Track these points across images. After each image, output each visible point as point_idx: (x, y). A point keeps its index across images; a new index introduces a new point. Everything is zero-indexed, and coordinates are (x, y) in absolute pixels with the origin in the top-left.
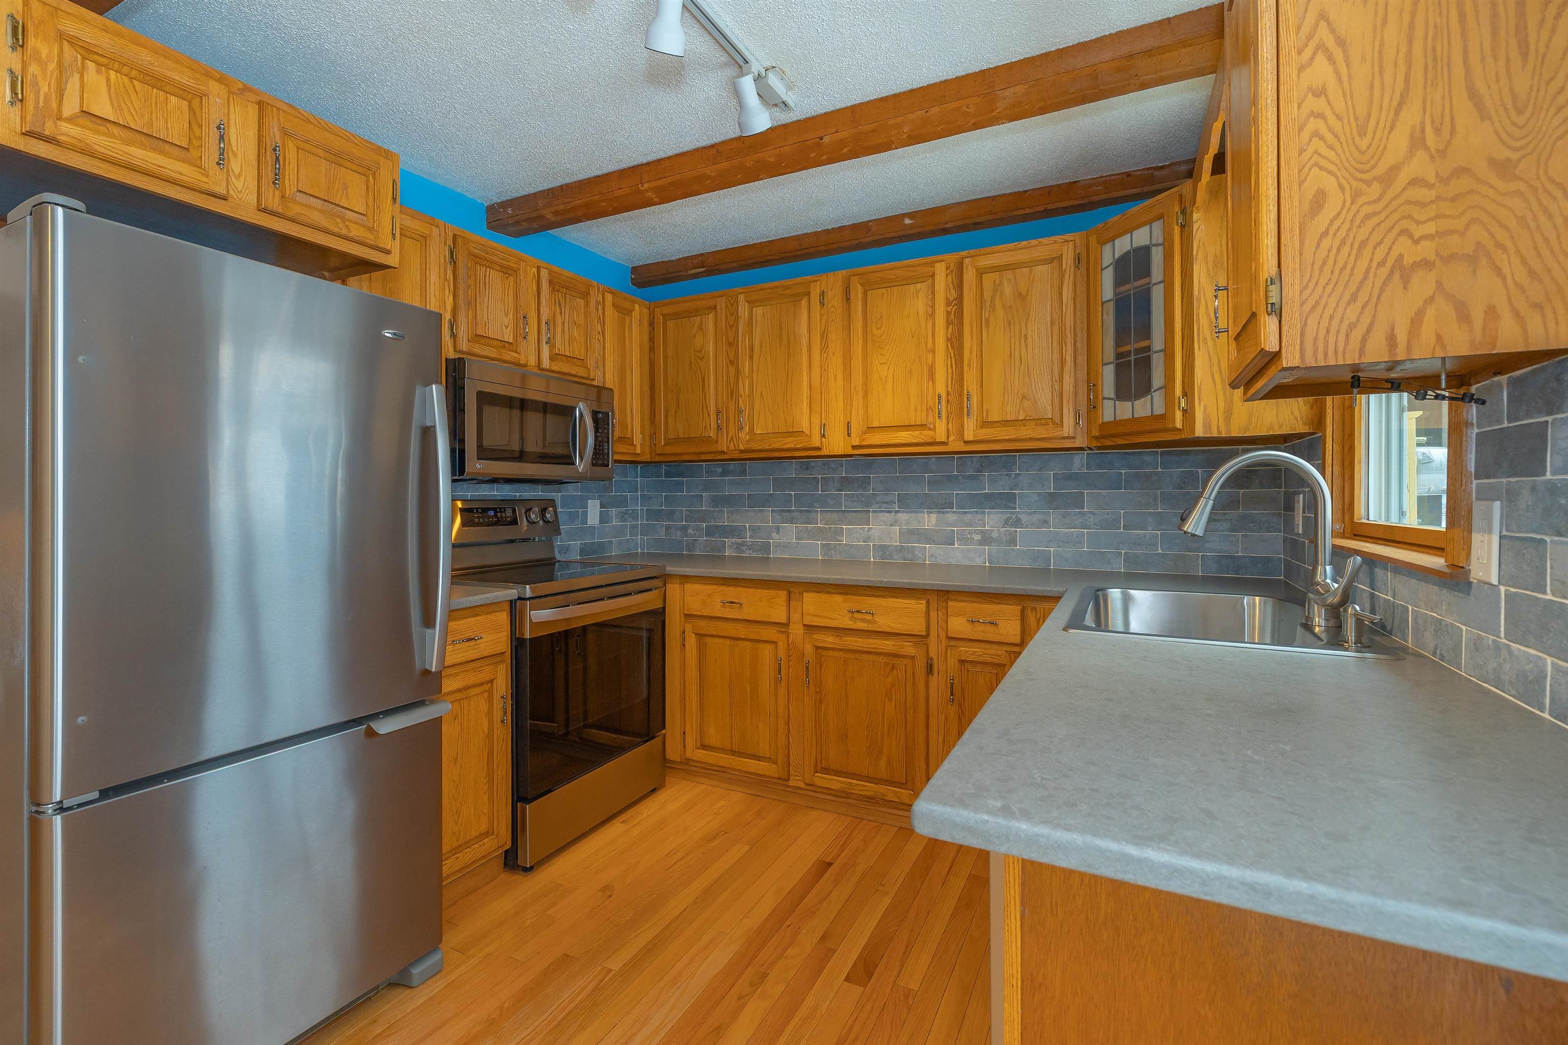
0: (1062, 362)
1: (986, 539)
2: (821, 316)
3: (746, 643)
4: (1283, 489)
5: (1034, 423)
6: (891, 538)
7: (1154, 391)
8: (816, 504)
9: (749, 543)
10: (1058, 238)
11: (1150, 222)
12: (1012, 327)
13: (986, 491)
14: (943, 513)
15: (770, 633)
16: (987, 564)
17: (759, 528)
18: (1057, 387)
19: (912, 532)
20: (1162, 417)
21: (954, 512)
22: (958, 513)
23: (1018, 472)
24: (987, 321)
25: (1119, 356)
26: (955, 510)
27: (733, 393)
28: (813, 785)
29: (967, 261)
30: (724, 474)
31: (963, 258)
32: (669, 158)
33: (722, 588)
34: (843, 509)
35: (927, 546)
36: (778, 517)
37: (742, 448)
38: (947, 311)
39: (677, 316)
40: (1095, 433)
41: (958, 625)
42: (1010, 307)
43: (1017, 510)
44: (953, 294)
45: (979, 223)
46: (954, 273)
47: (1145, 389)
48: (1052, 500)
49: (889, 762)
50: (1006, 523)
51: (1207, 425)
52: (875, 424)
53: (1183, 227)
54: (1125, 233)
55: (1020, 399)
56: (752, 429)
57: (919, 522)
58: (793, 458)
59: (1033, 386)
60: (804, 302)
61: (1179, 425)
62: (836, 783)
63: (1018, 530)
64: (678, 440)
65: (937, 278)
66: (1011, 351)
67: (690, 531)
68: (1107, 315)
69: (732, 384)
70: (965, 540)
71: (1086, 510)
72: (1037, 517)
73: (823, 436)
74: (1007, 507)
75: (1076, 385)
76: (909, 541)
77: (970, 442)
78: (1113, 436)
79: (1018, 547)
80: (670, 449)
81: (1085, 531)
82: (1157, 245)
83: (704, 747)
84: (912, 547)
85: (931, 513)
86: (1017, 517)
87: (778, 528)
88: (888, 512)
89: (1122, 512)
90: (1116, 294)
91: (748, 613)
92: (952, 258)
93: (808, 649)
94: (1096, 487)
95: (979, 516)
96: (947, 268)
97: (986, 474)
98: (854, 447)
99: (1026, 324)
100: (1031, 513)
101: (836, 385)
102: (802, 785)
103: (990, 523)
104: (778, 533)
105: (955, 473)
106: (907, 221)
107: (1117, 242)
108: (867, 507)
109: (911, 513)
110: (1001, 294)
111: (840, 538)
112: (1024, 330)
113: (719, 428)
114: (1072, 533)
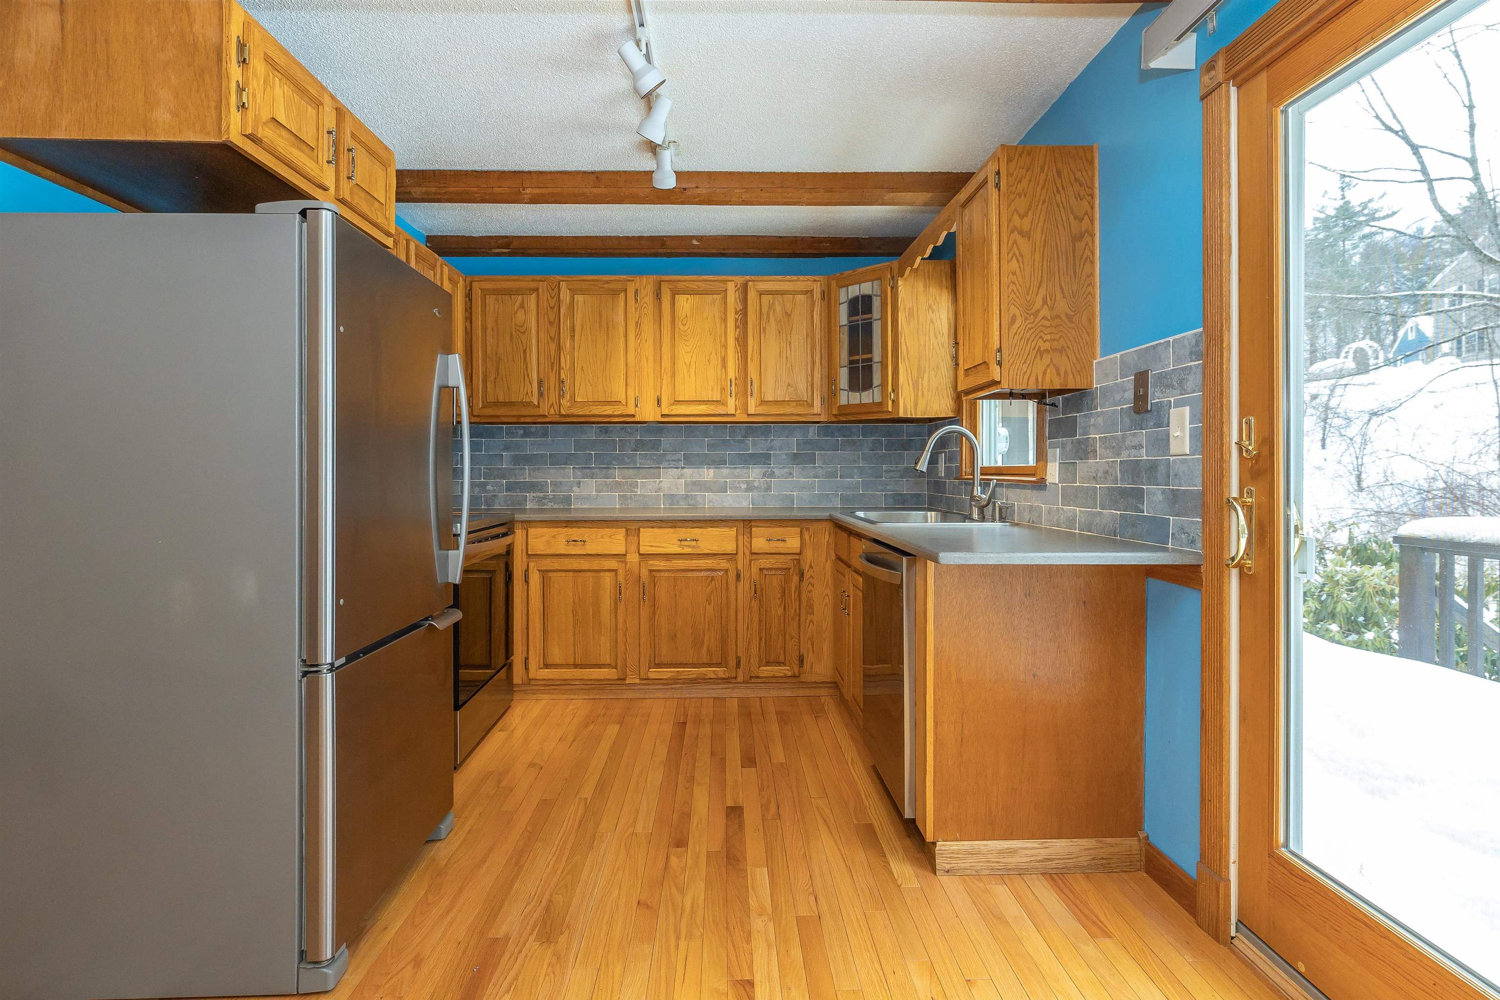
0: (813, 362)
1: (750, 488)
2: (636, 309)
3: (589, 574)
5: (794, 404)
6: (678, 489)
7: (874, 387)
8: (614, 462)
9: (550, 497)
10: (811, 277)
11: (872, 281)
12: (781, 335)
13: (750, 452)
14: (719, 468)
15: (612, 564)
16: (752, 504)
17: (561, 483)
18: (810, 379)
19: (694, 483)
20: (880, 404)
21: (727, 467)
22: (730, 468)
23: (773, 438)
24: (764, 329)
25: (851, 362)
27: (555, 364)
28: (648, 679)
29: (750, 283)
30: (526, 434)
31: (747, 282)
32: (551, 173)
33: (566, 529)
34: (638, 466)
35: (707, 494)
36: (579, 473)
37: (563, 412)
38: (736, 319)
39: (497, 292)
40: (835, 412)
41: (759, 543)
42: (780, 321)
43: (772, 465)
44: (740, 307)
46: (741, 291)
47: (868, 385)
48: (795, 458)
49: (708, 650)
50: (764, 475)
51: (905, 411)
52: (680, 398)
53: (892, 288)
54: (857, 283)
55: (787, 386)
56: (573, 397)
57: (700, 475)
58: (594, 423)
59: (795, 377)
60: (622, 295)
61: (890, 409)
62: (666, 673)
63: (773, 480)
64: (497, 404)
65: (729, 293)
66: (780, 351)
67: (489, 487)
68: (843, 334)
69: (552, 357)
70: (735, 489)
71: (817, 465)
72: (785, 470)
73: (637, 406)
74: (765, 464)
75: (821, 379)
76: (692, 490)
77: (752, 415)
78: (847, 414)
79: (773, 493)
80: (489, 411)
81: (817, 480)
82: (876, 296)
83: (546, 666)
84: (695, 495)
85: (710, 468)
86: (772, 470)
87: (579, 484)
88: (676, 468)
89: (839, 466)
90: (850, 322)
91: (590, 549)
92: (740, 279)
93: (644, 573)
94: (824, 450)
95: (745, 471)
96: (736, 287)
97: (750, 439)
98: (662, 416)
99: (790, 334)
100: (781, 468)
101: (648, 367)
102: (637, 681)
103: (753, 476)
104: (579, 487)
105: (728, 438)
106: (695, 242)
107: (850, 288)
108: (658, 464)
109: (694, 468)
110: (774, 310)
111: (636, 490)
112: (789, 339)
113: (541, 394)
114: (808, 482)
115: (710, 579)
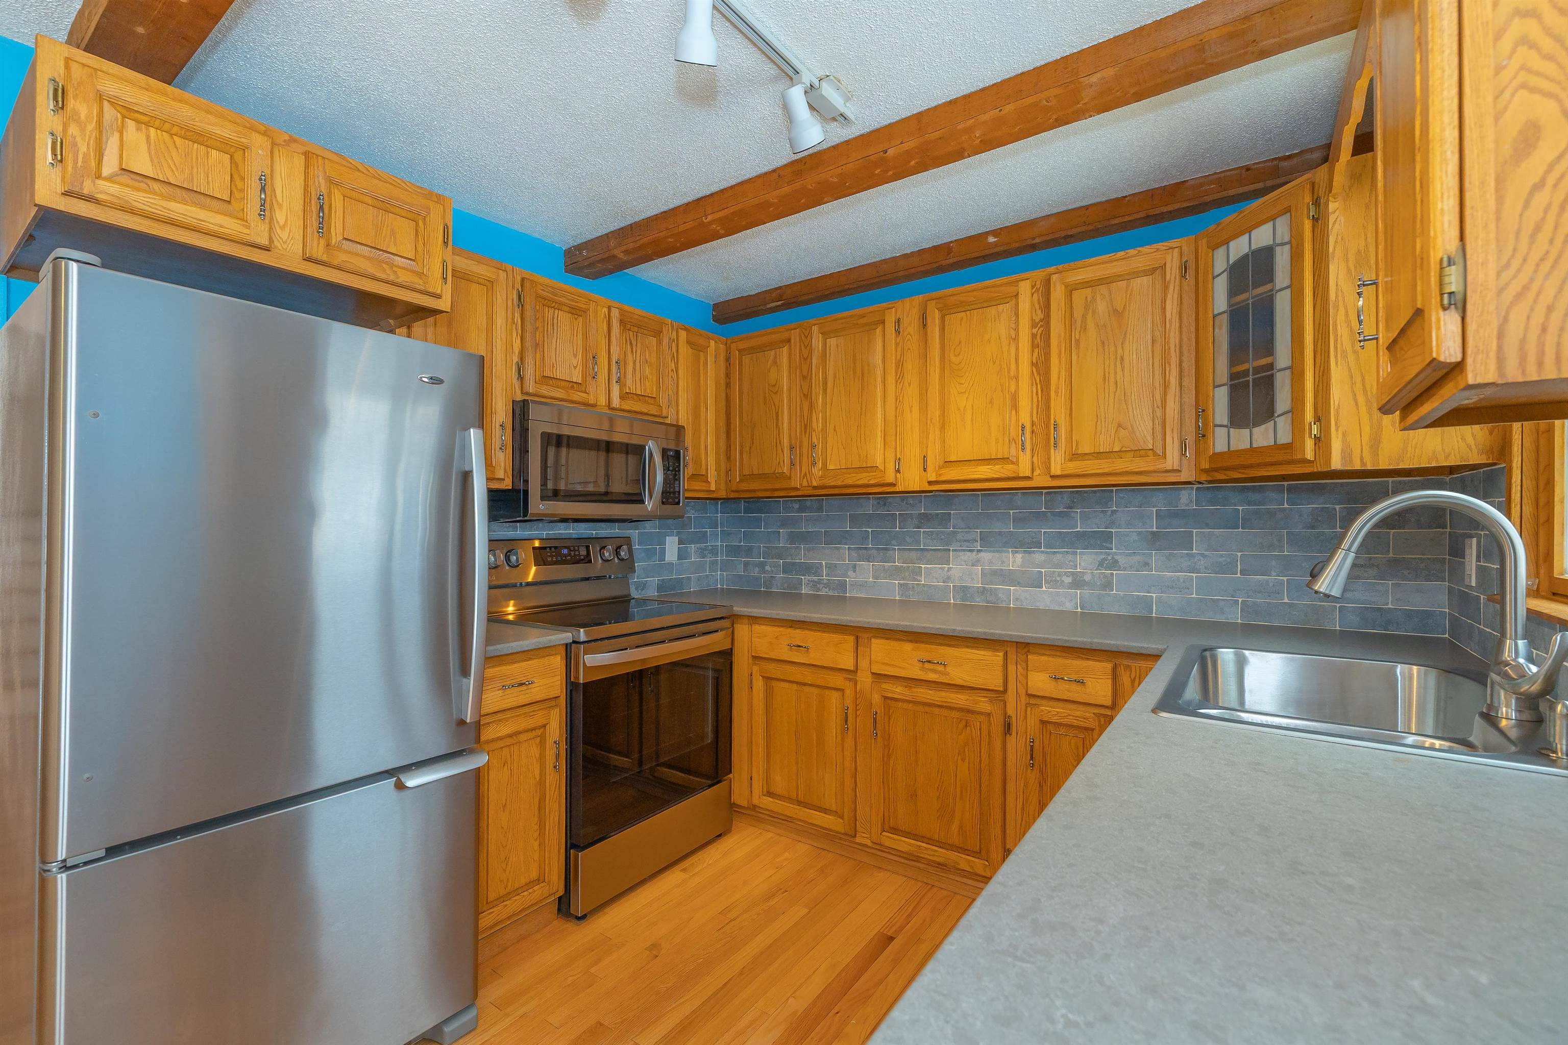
0: (1166, 386)
1: (1077, 583)
2: (897, 345)
3: (812, 689)
4: (1448, 530)
5: (1131, 454)
6: (972, 579)
7: (1279, 416)
8: (893, 542)
9: (825, 581)
10: (1161, 246)
12: (1106, 347)
13: (1078, 529)
14: (1030, 553)
15: (837, 680)
16: (1079, 610)
17: (835, 565)
18: (1159, 413)
19: (994, 573)
20: (1288, 447)
21: (1043, 552)
22: (1047, 553)
23: (1115, 508)
24: (1078, 342)
25: (1233, 376)
26: (1043, 549)
27: (807, 427)
28: (880, 845)
29: (1054, 278)
30: (800, 510)
31: (1050, 275)
32: (732, 187)
33: (789, 630)
34: (922, 547)
35: (1012, 588)
36: (854, 554)
37: (816, 483)
38: (1032, 334)
40: (1205, 465)
41: (1039, 682)
42: (1105, 326)
43: (1114, 550)
44: (1040, 315)
45: (1071, 236)
46: (1040, 291)
47: (1268, 413)
48: (1155, 540)
49: (961, 827)
50: (1101, 564)
51: (1347, 454)
52: (953, 458)
54: (1242, 234)
55: (1116, 427)
56: (825, 464)
57: (1003, 562)
58: (870, 494)
59: (1131, 413)
60: (879, 330)
61: (1310, 455)
62: (904, 844)
63: (1115, 572)
64: (753, 477)
65: (1021, 298)
66: (1105, 374)
67: (768, 568)
68: (1220, 328)
69: (806, 418)
70: (1054, 582)
71: (1194, 551)
72: (1136, 558)
73: (898, 471)
74: (1102, 547)
75: (1182, 411)
76: (992, 583)
77: (1058, 476)
78: (1227, 469)
79: (1114, 592)
80: (745, 486)
81: (1194, 575)
82: (1282, 244)
83: (771, 794)
84: (995, 588)
85: (1017, 552)
86: (1113, 558)
87: (855, 567)
88: (970, 551)
89: (1239, 554)
90: (1230, 305)
91: (813, 657)
92: (1038, 275)
93: (876, 698)
94: (1208, 526)
95: (1070, 557)
96: (1033, 287)
97: (1079, 511)
98: (930, 483)
99: (1122, 344)
100: (1129, 555)
101: (912, 417)
102: (869, 844)
103: (1083, 564)
104: (854, 571)
105: (1043, 510)
106: (991, 239)
107: (1230, 244)
108: (947, 545)
109: (994, 552)
110: (1094, 312)
111: (919, 578)
112: (1120, 351)
113: (792, 464)
114: (1178, 578)
115: (963, 723)
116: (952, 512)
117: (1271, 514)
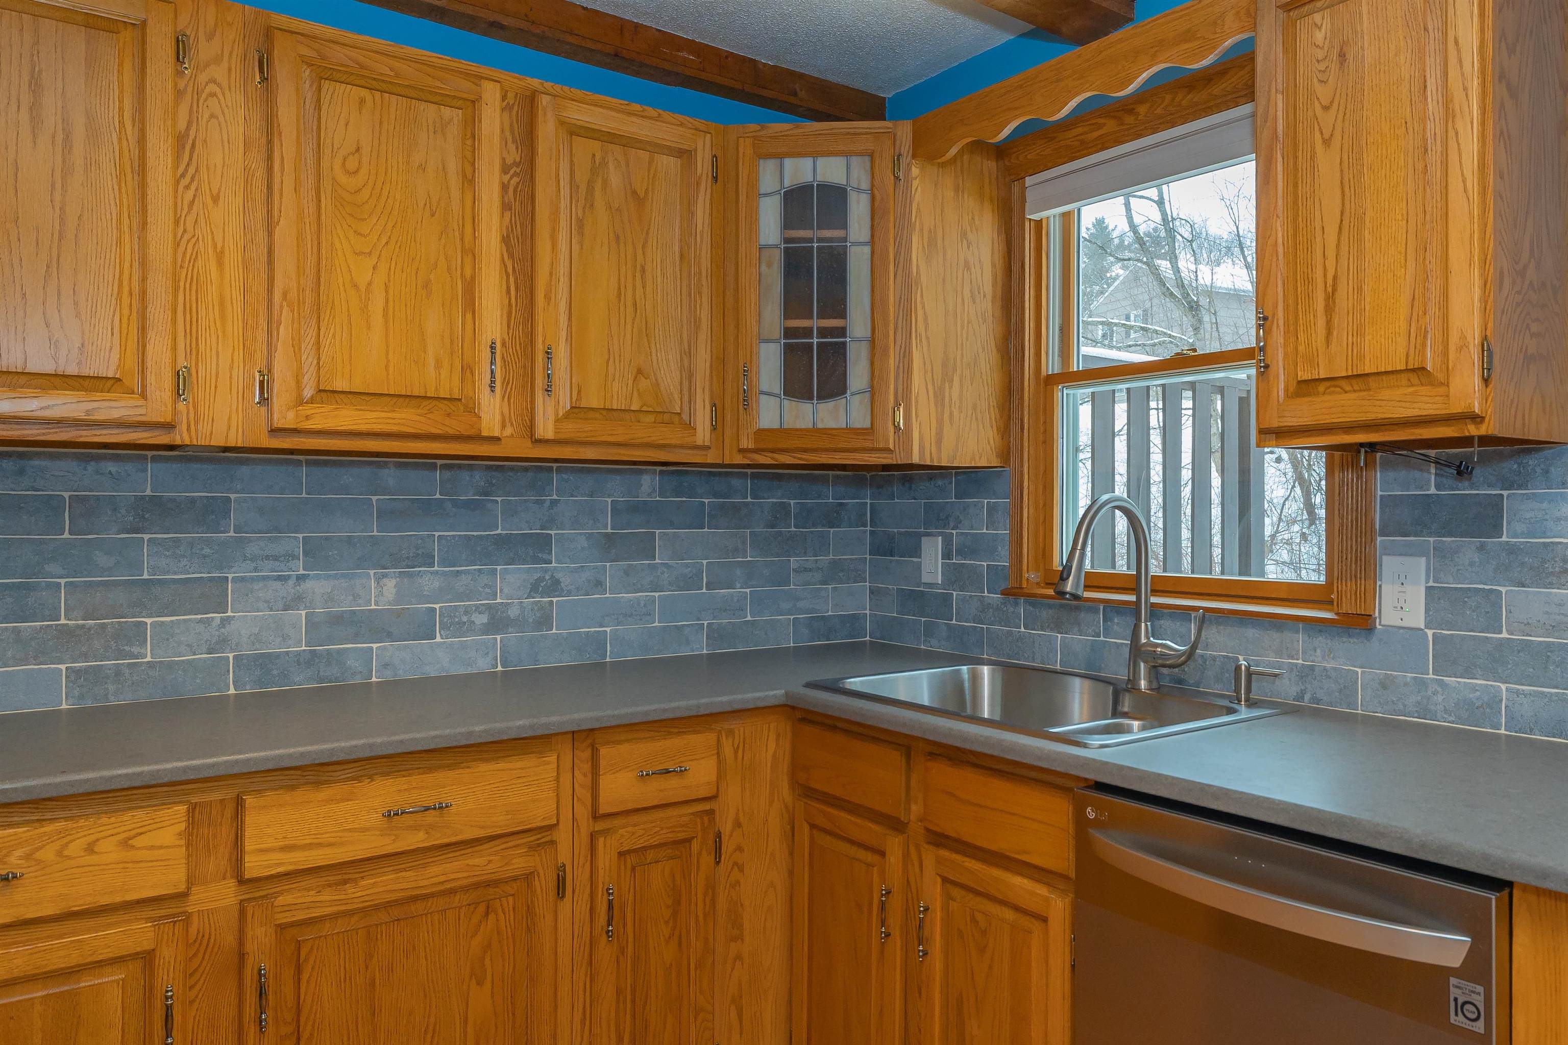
1: (498, 622)
4: (868, 528)
5: (650, 418)
6: (285, 637)
7: (852, 394)
8: (50, 568)
10: (686, 119)
11: (847, 154)
12: (622, 245)
13: (499, 531)
14: (410, 575)
16: (500, 668)
18: (683, 362)
19: (337, 620)
20: (869, 431)
21: (436, 573)
22: (445, 573)
23: (555, 497)
25: (790, 332)
26: (436, 568)
29: (543, 99)
31: (535, 93)
34: (146, 576)
35: (375, 646)
38: (503, 183)
40: (740, 443)
41: (619, 786)
42: (619, 210)
43: (554, 565)
44: (516, 154)
45: (502, 27)
46: (514, 112)
47: (834, 387)
48: (610, 545)
50: (535, 589)
51: (922, 448)
52: (340, 384)
54: (803, 155)
55: (634, 374)
57: (356, 597)
59: (654, 354)
63: (555, 600)
65: (486, 111)
66: (619, 288)
68: (769, 265)
70: (456, 626)
71: (657, 561)
72: (585, 575)
73: (177, 396)
74: (536, 560)
75: (711, 364)
76: (331, 640)
77: (546, 441)
78: (776, 450)
79: (554, 631)
81: (657, 594)
82: (858, 190)
84: (339, 651)
85: (385, 576)
86: (552, 577)
88: (279, 578)
89: (705, 562)
90: (787, 240)
91: (38, 896)
94: (672, 525)
95: (484, 578)
96: (504, 98)
98: (275, 431)
99: (643, 247)
100: (576, 570)
103: (506, 591)
107: (789, 162)
108: (220, 568)
109: (336, 577)
110: (605, 182)
111: (135, 650)
112: (640, 257)
114: (638, 599)
115: (482, 908)
116: (232, 496)
117: (736, 508)
